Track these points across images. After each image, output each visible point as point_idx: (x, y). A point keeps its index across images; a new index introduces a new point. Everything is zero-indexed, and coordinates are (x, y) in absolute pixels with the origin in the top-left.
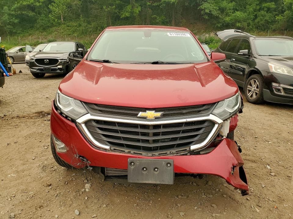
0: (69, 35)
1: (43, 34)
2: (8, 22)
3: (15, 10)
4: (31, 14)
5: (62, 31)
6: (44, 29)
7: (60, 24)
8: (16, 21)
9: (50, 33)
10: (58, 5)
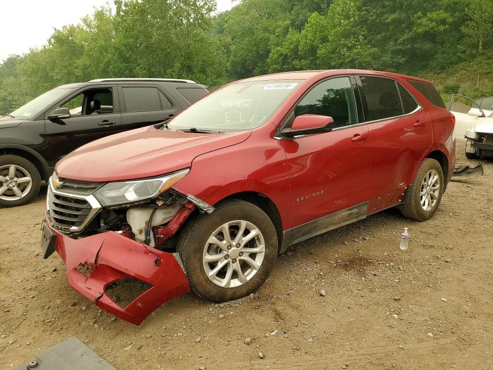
0: (488, 74)
1: (440, 76)
2: (390, 64)
3: (403, 43)
4: (428, 46)
5: (476, 67)
6: (443, 68)
7: (473, 56)
8: (402, 60)
9: (452, 74)
10: (477, 23)
